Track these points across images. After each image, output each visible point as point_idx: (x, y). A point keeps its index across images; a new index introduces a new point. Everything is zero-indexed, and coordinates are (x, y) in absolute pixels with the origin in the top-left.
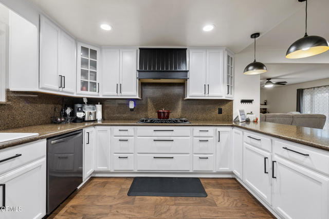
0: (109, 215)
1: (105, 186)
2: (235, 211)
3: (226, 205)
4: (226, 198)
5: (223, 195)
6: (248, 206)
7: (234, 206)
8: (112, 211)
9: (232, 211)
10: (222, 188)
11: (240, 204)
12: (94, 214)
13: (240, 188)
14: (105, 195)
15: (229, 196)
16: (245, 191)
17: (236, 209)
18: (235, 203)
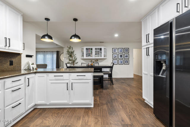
2: (59, 119)
3: (53, 121)
4: (47, 119)
5: (44, 120)
6: (59, 113)
7: (55, 118)
9: (58, 120)
10: (38, 118)
11: (56, 115)
13: (45, 110)
15: (47, 117)
16: (49, 109)
17: (58, 117)
18: (54, 116)
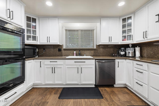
0: (107, 102)
1: (124, 94)
8: (110, 103)
12: (105, 97)
14: (118, 96)
